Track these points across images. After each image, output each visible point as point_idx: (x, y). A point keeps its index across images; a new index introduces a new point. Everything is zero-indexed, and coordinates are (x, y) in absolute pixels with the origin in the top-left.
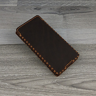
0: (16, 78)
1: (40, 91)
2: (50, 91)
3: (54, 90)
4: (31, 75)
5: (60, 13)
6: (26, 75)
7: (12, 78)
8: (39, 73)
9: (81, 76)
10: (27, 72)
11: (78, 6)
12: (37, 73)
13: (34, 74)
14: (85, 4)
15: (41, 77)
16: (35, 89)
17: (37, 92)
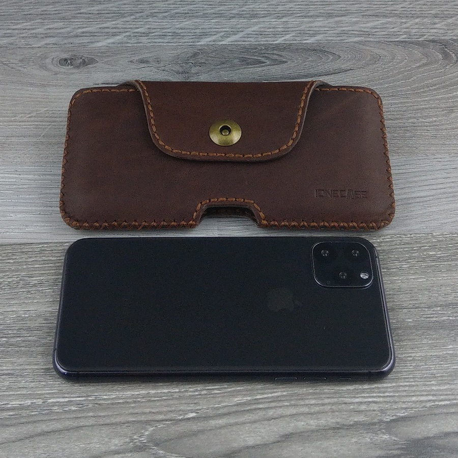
8: (66, 395)
9: (281, 404)
10: (5, 393)
11: (279, 44)
12: (52, 395)
13: (40, 402)
14: (314, 35)
15: (72, 416)
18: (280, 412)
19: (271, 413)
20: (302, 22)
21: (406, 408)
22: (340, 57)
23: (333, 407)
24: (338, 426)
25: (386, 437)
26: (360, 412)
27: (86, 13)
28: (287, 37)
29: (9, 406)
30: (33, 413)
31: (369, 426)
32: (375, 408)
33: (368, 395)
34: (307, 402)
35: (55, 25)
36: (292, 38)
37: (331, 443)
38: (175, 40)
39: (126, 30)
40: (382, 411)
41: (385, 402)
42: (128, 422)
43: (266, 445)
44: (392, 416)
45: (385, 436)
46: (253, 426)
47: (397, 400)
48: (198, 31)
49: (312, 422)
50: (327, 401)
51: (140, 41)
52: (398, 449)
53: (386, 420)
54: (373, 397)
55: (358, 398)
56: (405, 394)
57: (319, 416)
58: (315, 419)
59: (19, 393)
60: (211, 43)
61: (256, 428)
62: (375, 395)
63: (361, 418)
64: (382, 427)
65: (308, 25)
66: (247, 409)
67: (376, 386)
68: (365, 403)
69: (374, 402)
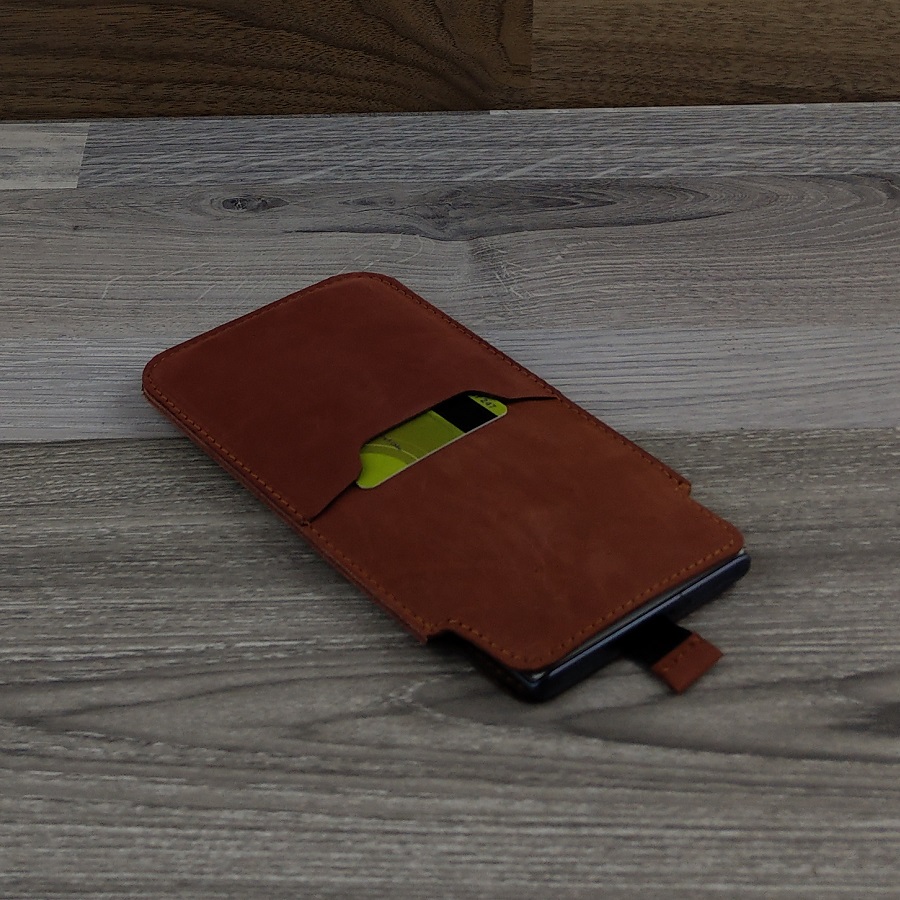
0: (52, 673)
1: (275, 767)
2: (365, 766)
3: (400, 759)
4: (189, 653)
5: (441, 226)
6: (147, 655)
7: (18, 679)
8: (266, 638)
10: (159, 634)
11: (599, 180)
12: (243, 638)
13: (221, 646)
14: (658, 168)
15: (278, 665)
16: (223, 752)
17: (243, 773)
20: (637, 152)
21: (871, 661)
22: (707, 196)
23: (740, 658)
24: (751, 684)
25: (840, 699)
26: (789, 666)
27: (263, 142)
28: (612, 170)
29: (167, 651)
30: (211, 662)
31: (808, 685)
32: (816, 661)
33: (800, 643)
35: (213, 158)
36: (620, 172)
37: (742, 707)
38: (417, 176)
39: (333, 163)
40: (830, 665)
41: (833, 652)
42: (378, 675)
43: (623, 709)
44: (849, 672)
45: (838, 699)
47: (854, 649)
48: (456, 163)
50: (728, 650)
51: (357, 176)
52: (860, 717)
53: (838, 677)
54: (810, 645)
55: (784, 646)
57: (717, 670)
59: (185, 634)
60: (479, 179)
63: (793, 674)
65: (647, 155)
67: (814, 630)
68: (797, 653)
69: (815, 652)
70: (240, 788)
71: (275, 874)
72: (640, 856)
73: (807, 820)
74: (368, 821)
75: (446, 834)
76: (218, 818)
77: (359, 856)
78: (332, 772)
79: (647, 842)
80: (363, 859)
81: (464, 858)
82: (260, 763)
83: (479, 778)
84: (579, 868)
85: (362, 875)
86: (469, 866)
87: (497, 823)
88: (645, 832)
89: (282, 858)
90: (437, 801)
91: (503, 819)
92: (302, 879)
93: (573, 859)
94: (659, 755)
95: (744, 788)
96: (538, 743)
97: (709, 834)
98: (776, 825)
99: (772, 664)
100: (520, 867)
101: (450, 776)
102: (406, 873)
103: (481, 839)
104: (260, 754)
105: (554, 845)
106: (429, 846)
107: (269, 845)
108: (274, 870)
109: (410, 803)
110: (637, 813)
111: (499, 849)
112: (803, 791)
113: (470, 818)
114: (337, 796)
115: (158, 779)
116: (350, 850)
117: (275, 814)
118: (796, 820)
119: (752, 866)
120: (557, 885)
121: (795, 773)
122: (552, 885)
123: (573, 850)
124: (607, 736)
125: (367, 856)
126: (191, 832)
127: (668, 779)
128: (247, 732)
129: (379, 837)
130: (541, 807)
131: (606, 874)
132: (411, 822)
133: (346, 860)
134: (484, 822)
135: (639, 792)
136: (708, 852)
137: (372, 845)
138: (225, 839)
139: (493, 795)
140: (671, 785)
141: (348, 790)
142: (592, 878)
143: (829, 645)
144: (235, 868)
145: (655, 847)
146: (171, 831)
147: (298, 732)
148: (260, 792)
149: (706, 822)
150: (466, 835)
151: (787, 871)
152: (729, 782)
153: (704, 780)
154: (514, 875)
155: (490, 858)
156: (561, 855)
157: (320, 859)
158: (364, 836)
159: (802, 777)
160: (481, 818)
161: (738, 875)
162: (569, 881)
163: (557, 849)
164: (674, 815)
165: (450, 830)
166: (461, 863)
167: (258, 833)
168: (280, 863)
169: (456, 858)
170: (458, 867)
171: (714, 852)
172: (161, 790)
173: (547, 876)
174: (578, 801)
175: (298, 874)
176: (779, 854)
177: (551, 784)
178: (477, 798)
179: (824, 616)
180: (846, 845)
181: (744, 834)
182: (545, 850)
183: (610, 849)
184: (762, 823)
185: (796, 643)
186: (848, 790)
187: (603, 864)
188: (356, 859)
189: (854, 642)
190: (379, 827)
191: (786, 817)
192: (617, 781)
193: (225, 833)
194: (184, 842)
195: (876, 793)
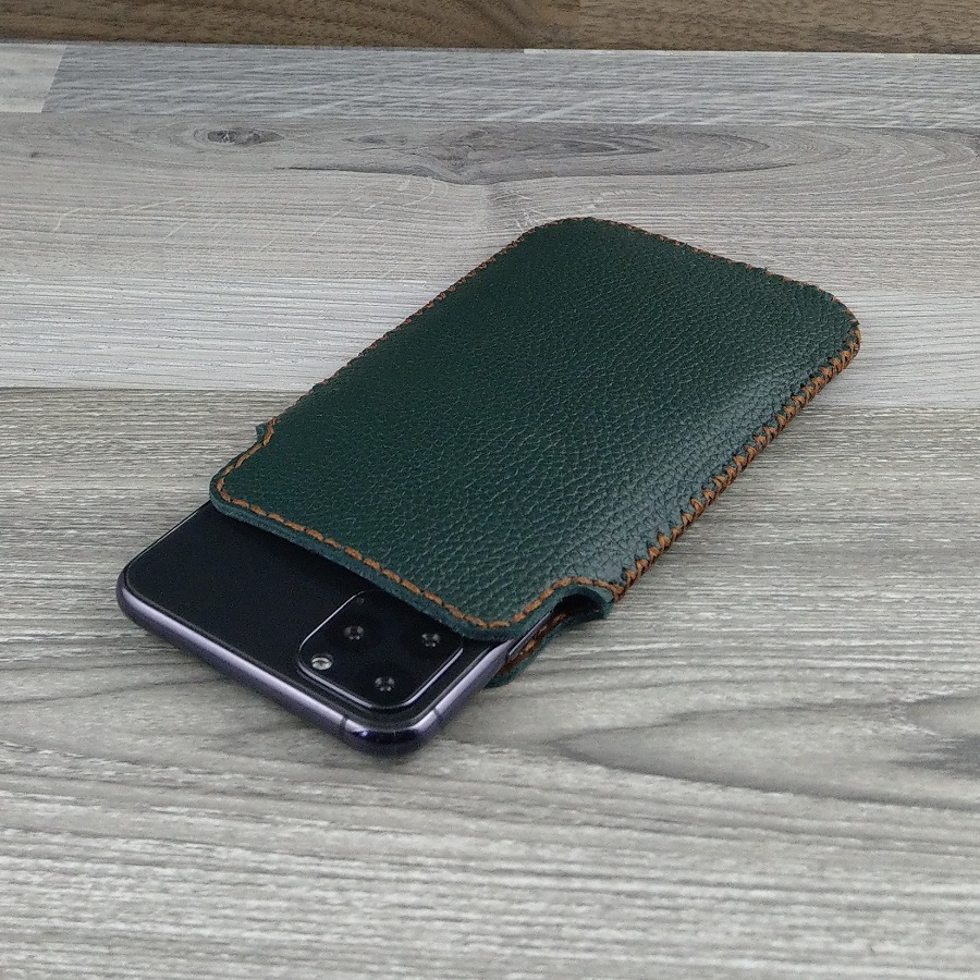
1: (189, 786)
9: (668, 662)
11: (644, 125)
16: (125, 765)
17: (146, 792)
18: (665, 675)
19: (646, 676)
21: (950, 683)
23: (785, 673)
24: (798, 705)
25: (910, 729)
26: (845, 684)
31: (868, 709)
32: (880, 680)
33: (862, 657)
34: (726, 662)
35: (203, 87)
37: (785, 733)
38: (435, 114)
39: (340, 98)
40: (897, 685)
41: (900, 669)
43: (635, 730)
44: (921, 694)
45: (906, 728)
46: (607, 696)
47: (928, 667)
48: (481, 102)
49: (738, 696)
50: (769, 662)
51: (366, 112)
52: (937, 751)
53: (908, 701)
54: (874, 660)
55: (841, 660)
56: (945, 658)
57: (755, 686)
58: (746, 690)
60: (506, 120)
61: (613, 699)
62: (877, 657)
63: (851, 694)
64: (897, 711)
66: (594, 666)
67: (880, 642)
68: (858, 669)
69: (878, 669)
70: (142, 811)
71: (172, 924)
72: (645, 919)
73: (863, 880)
74: (300, 860)
75: (398, 880)
76: (108, 848)
77: (285, 904)
78: (260, 795)
79: (656, 901)
80: (288, 910)
81: (419, 913)
82: (171, 780)
83: (449, 810)
84: (567, 931)
85: (284, 930)
86: (424, 923)
87: (464, 869)
88: (655, 888)
89: (183, 904)
90: (391, 837)
91: (472, 864)
92: (206, 932)
93: (558, 920)
94: (676, 789)
95: (784, 836)
96: (524, 769)
97: (736, 893)
98: (824, 885)
99: (826, 680)
100: (490, 928)
101: (409, 806)
102: (341, 929)
103: (442, 889)
104: (172, 769)
105: (536, 901)
106: (374, 896)
107: (169, 885)
108: (171, 920)
109: (356, 839)
110: (645, 862)
111: (464, 902)
112: (859, 842)
113: (430, 861)
114: (264, 826)
115: (38, 796)
116: (271, 897)
117: (180, 846)
118: (847, 880)
119: (790, 938)
120: (536, 953)
121: (848, 819)
122: (530, 953)
123: (560, 908)
124: (611, 763)
125: (295, 905)
126: (71, 865)
127: (688, 820)
128: (159, 740)
129: (311, 880)
130: (522, 850)
131: (600, 941)
132: (356, 864)
133: (267, 909)
134: (448, 867)
135: (649, 835)
136: (734, 917)
137: (301, 892)
138: (112, 875)
139: (463, 833)
140: (691, 828)
141: (279, 818)
142: (582, 945)
143: (896, 661)
144: (121, 915)
145: (667, 908)
146: (47, 863)
147: (222, 743)
148: (166, 817)
149: (733, 878)
150: (425, 882)
151: (835, 946)
152: (766, 828)
153: (734, 825)
154: (481, 938)
155: (451, 914)
156: (543, 914)
157: (232, 907)
158: (293, 878)
159: (858, 825)
160: (445, 862)
161: (771, 949)
162: (553, 948)
163: (541, 906)
164: (693, 867)
165: (403, 875)
166: (413, 919)
167: (156, 869)
168: (179, 910)
169: (409, 912)
170: (412, 924)
171: (743, 918)
172: (42, 810)
173: (524, 941)
174: (572, 845)
175: (204, 926)
176: (825, 923)
177: (538, 822)
178: (442, 835)
179: (892, 627)
180: (913, 915)
181: (783, 895)
182: (523, 907)
183: (609, 907)
184: (804, 881)
185: (856, 657)
186: (916, 844)
187: (598, 928)
188: (279, 909)
189: (929, 659)
190: (312, 868)
191: (836, 875)
192: (623, 821)
193: (114, 868)
194: (62, 877)
195: (952, 849)
